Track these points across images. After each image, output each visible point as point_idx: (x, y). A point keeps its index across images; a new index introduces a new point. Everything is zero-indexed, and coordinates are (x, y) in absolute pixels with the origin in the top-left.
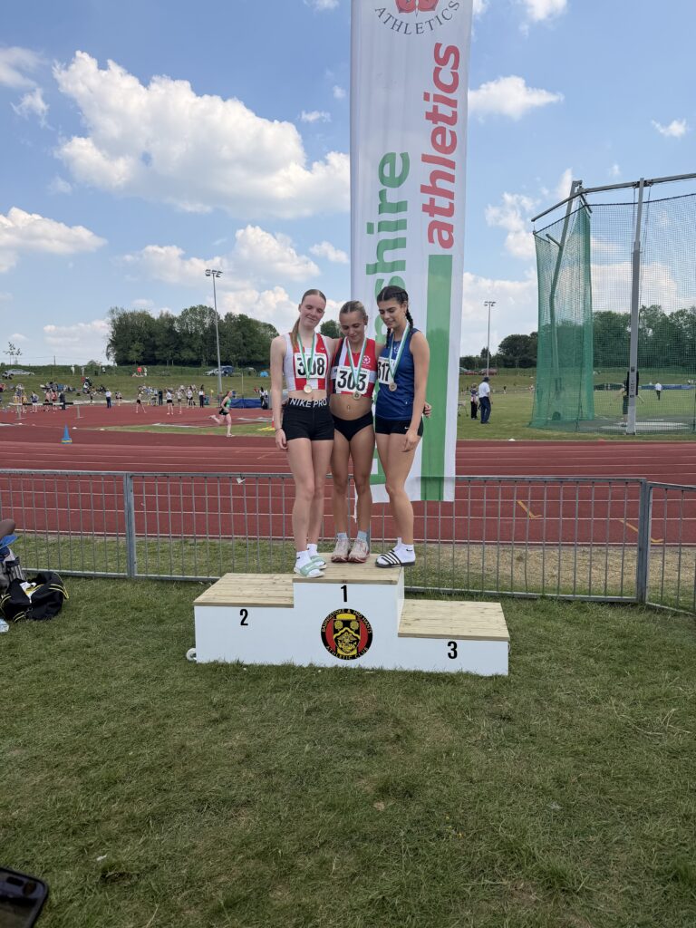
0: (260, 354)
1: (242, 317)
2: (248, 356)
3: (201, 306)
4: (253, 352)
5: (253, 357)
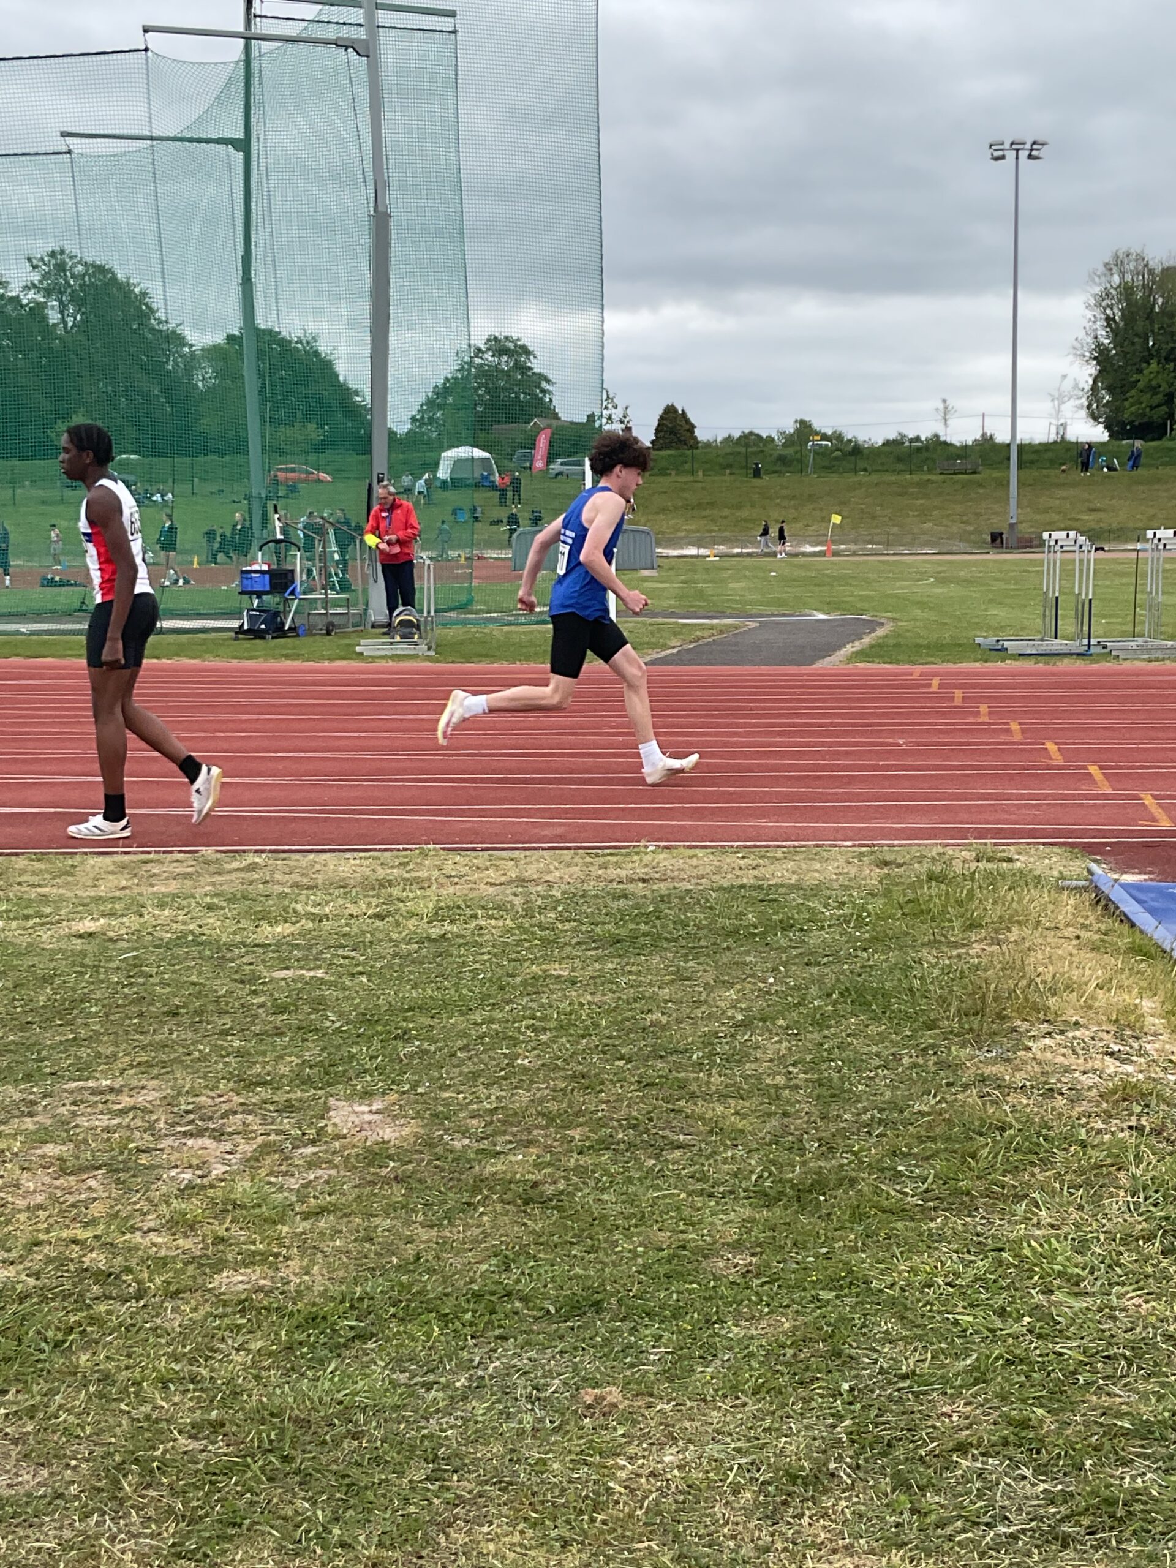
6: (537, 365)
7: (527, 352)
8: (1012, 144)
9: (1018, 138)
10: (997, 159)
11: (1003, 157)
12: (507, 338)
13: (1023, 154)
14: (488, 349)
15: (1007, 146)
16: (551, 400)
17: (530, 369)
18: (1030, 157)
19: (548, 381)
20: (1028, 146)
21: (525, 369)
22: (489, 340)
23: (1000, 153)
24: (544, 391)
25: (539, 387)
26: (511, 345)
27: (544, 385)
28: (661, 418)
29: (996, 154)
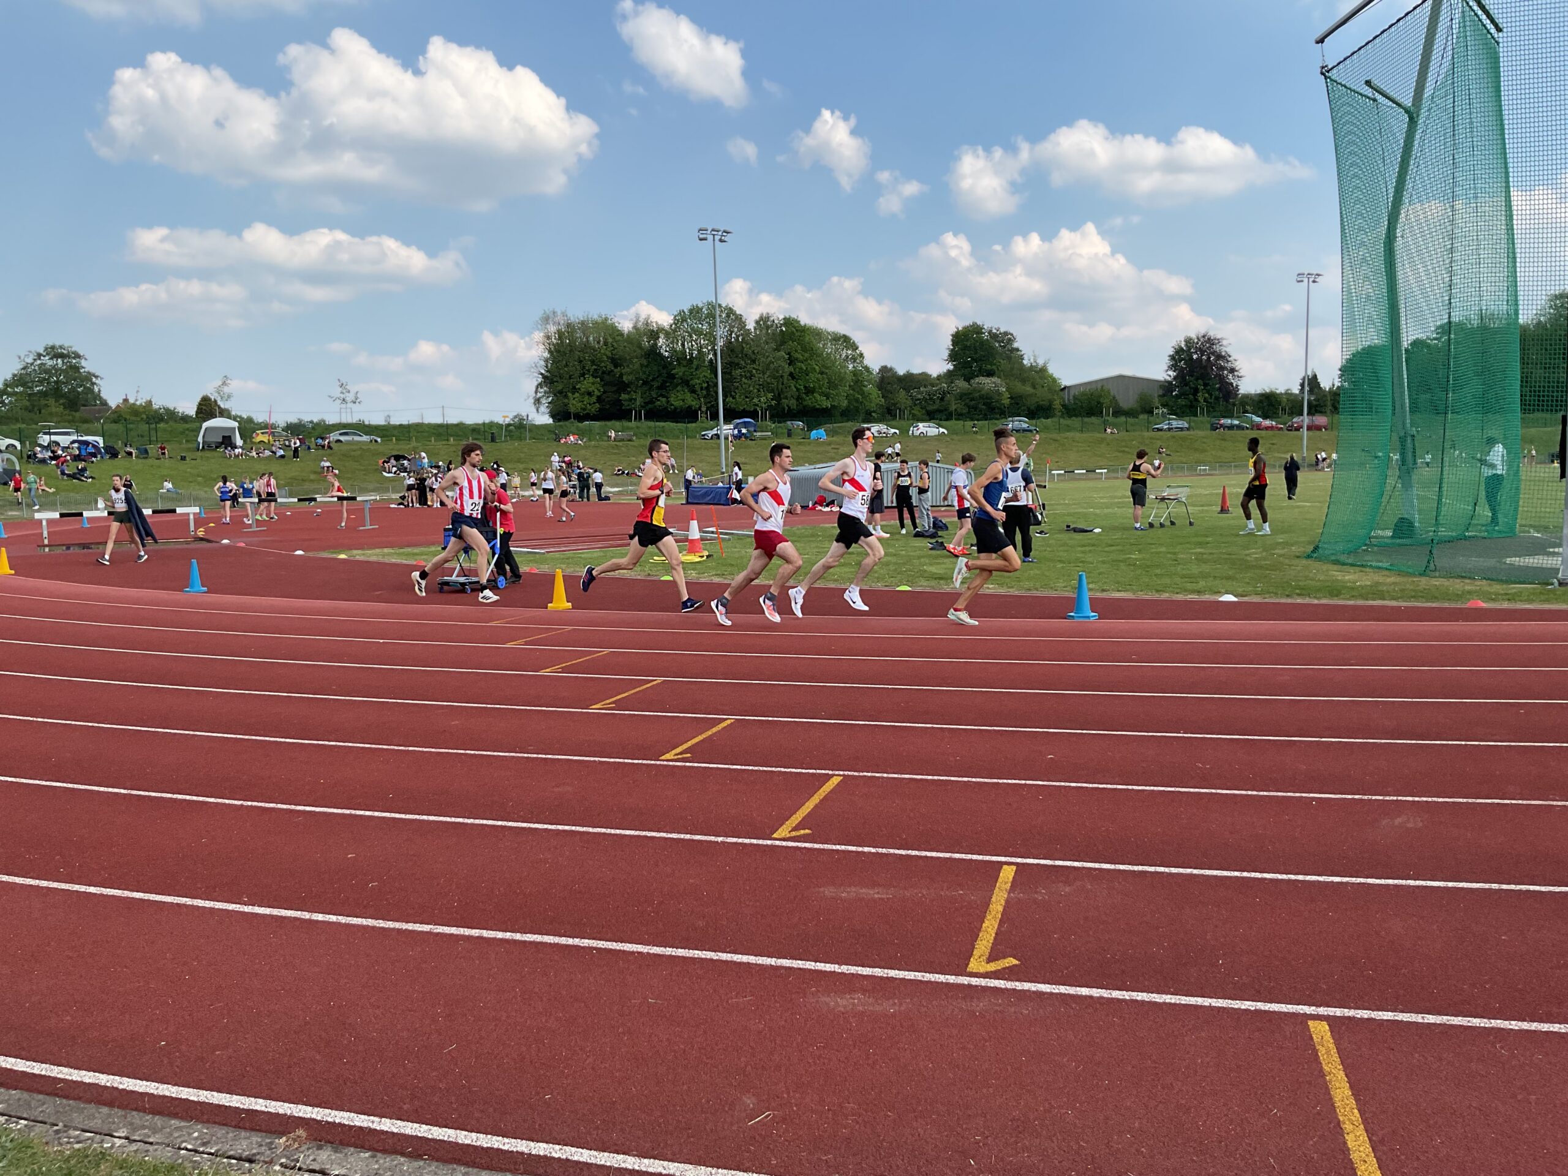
0: (822, 394)
1: (789, 322)
3: (710, 304)
4: (809, 391)
6: (87, 366)
7: (77, 356)
8: (713, 230)
9: (716, 228)
10: (701, 239)
11: (705, 239)
12: (61, 347)
13: (717, 238)
14: (47, 354)
15: (709, 232)
16: (99, 391)
17: (81, 368)
18: (721, 241)
19: (96, 377)
20: (720, 233)
21: (76, 368)
22: (46, 349)
23: (704, 236)
24: (93, 384)
25: (91, 380)
26: (65, 352)
27: (94, 380)
28: (200, 404)
29: (701, 236)
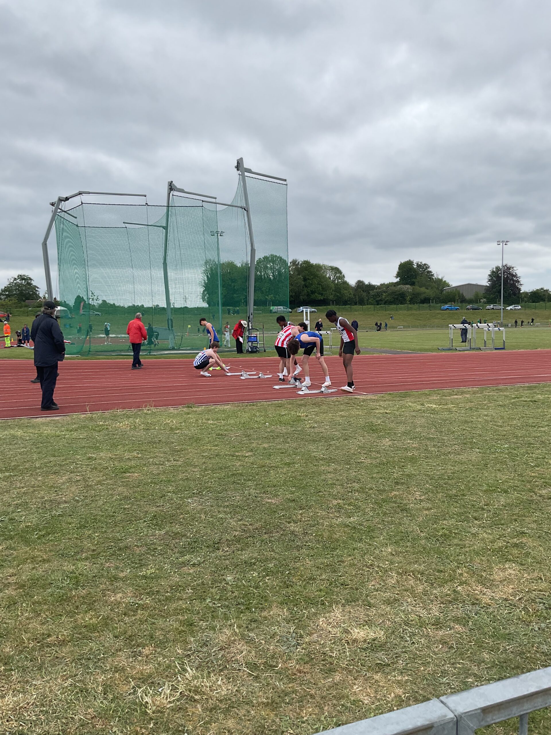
0: (319, 294)
1: (307, 263)
2: (307, 296)
3: (271, 255)
4: (313, 292)
5: (313, 296)
6: (34, 283)
7: (31, 279)
12: (24, 275)
14: (18, 278)
16: (39, 294)
17: (32, 284)
21: (30, 284)
22: (18, 276)
24: (37, 291)
26: (26, 277)
27: (37, 289)
28: (75, 299)
